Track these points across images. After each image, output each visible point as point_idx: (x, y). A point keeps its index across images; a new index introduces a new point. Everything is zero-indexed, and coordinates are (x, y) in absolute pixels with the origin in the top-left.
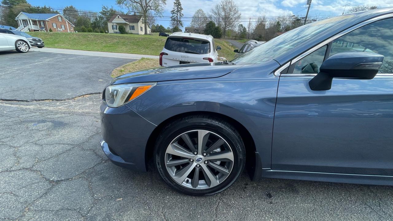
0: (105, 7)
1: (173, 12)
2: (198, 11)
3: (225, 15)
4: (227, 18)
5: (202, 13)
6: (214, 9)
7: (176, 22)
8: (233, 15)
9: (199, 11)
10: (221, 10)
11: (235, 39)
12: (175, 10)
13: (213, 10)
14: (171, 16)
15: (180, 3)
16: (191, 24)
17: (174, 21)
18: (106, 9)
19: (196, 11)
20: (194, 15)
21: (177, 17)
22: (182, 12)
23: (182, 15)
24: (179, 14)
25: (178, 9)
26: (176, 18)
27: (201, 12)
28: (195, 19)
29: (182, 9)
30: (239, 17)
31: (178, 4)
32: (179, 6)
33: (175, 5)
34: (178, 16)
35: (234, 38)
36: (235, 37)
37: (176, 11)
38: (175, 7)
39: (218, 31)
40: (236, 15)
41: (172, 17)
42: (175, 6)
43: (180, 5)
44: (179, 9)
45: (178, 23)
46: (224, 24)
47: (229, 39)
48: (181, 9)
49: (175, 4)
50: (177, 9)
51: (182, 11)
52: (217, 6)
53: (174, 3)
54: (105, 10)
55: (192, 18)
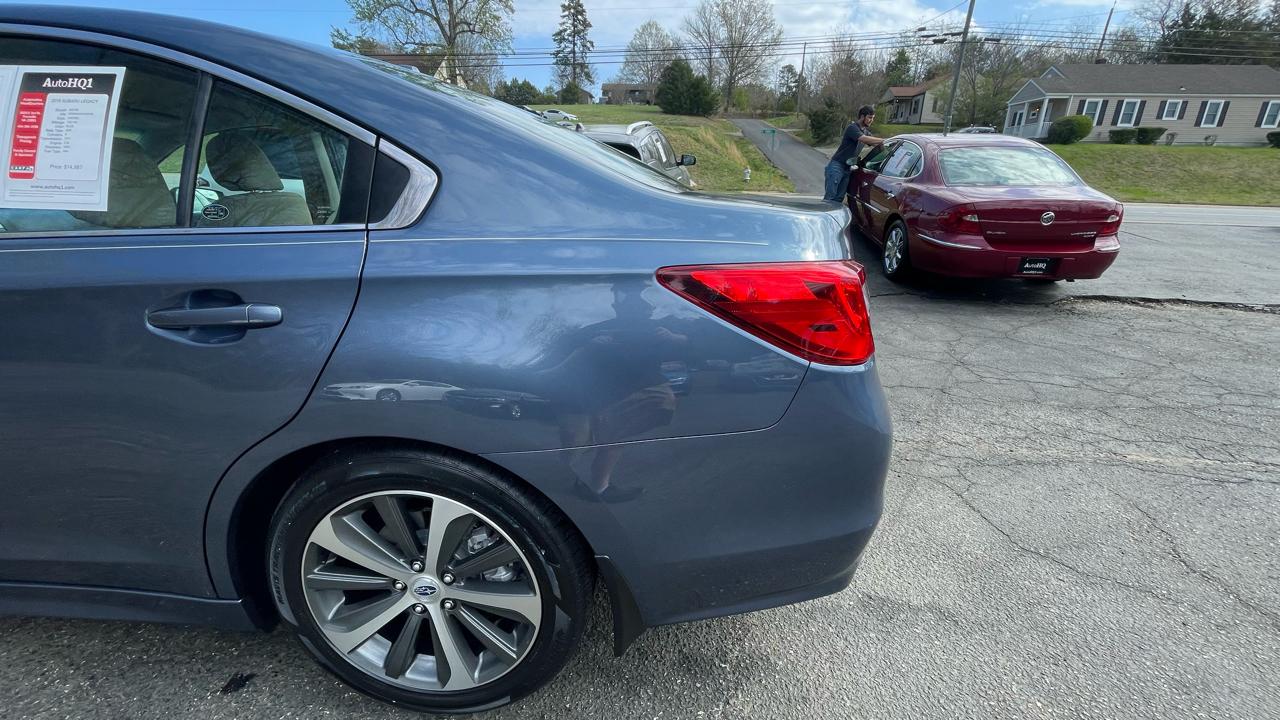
0: (341, 31)
1: (559, 37)
2: (644, 28)
3: (731, 37)
4: (736, 49)
5: (656, 35)
6: (694, 17)
7: (569, 69)
8: (756, 38)
9: (649, 28)
10: (717, 21)
11: (763, 116)
12: (565, 30)
13: (689, 23)
14: (553, 51)
15: (581, 6)
16: (622, 72)
17: (563, 67)
18: (343, 38)
19: (637, 30)
20: (631, 43)
21: (574, 52)
22: (590, 34)
23: (588, 45)
24: (578, 43)
25: (575, 26)
26: (572, 55)
27: (654, 31)
28: (636, 53)
29: (590, 25)
30: (775, 42)
31: (576, 11)
32: (580, 17)
33: (567, 13)
34: (576, 49)
35: (759, 111)
36: (764, 107)
37: (568, 32)
38: (565, 20)
39: (699, 94)
40: (768, 36)
41: (558, 52)
42: (564, 16)
43: (582, 13)
44: (580, 27)
45: (578, 70)
46: (725, 66)
47: (740, 116)
48: (586, 24)
49: (564, 11)
50: (573, 24)
51: (590, 31)
52: (704, 8)
53: (563, 6)
54: (341, 42)
55: (623, 54)
